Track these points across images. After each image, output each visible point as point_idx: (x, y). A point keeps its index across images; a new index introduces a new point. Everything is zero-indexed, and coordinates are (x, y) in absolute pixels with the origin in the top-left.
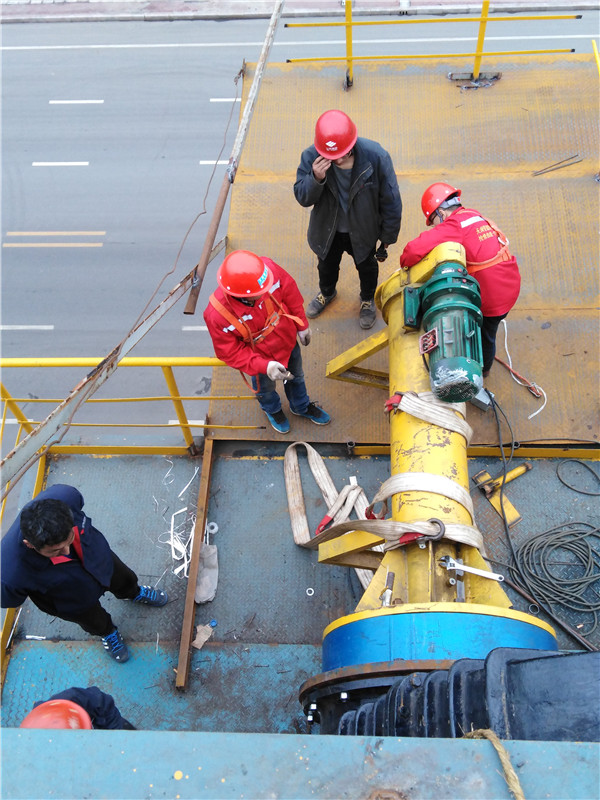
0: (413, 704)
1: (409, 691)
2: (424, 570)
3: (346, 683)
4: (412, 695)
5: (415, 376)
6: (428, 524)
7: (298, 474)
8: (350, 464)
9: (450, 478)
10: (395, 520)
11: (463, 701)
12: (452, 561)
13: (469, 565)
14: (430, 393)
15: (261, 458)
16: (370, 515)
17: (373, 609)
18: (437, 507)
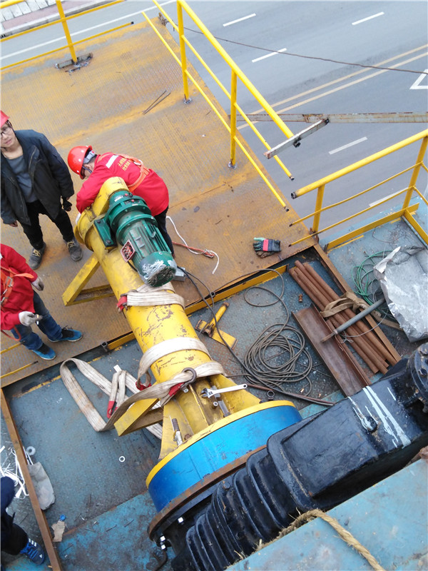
0: (231, 503)
1: (225, 494)
2: (194, 406)
3: (178, 511)
4: (228, 496)
5: (129, 278)
6: (183, 374)
7: (76, 382)
8: (110, 358)
9: (183, 336)
10: (160, 383)
11: (264, 483)
12: (209, 390)
13: (221, 388)
14: (144, 285)
15: (44, 384)
16: (140, 387)
17: (173, 451)
18: (185, 360)
